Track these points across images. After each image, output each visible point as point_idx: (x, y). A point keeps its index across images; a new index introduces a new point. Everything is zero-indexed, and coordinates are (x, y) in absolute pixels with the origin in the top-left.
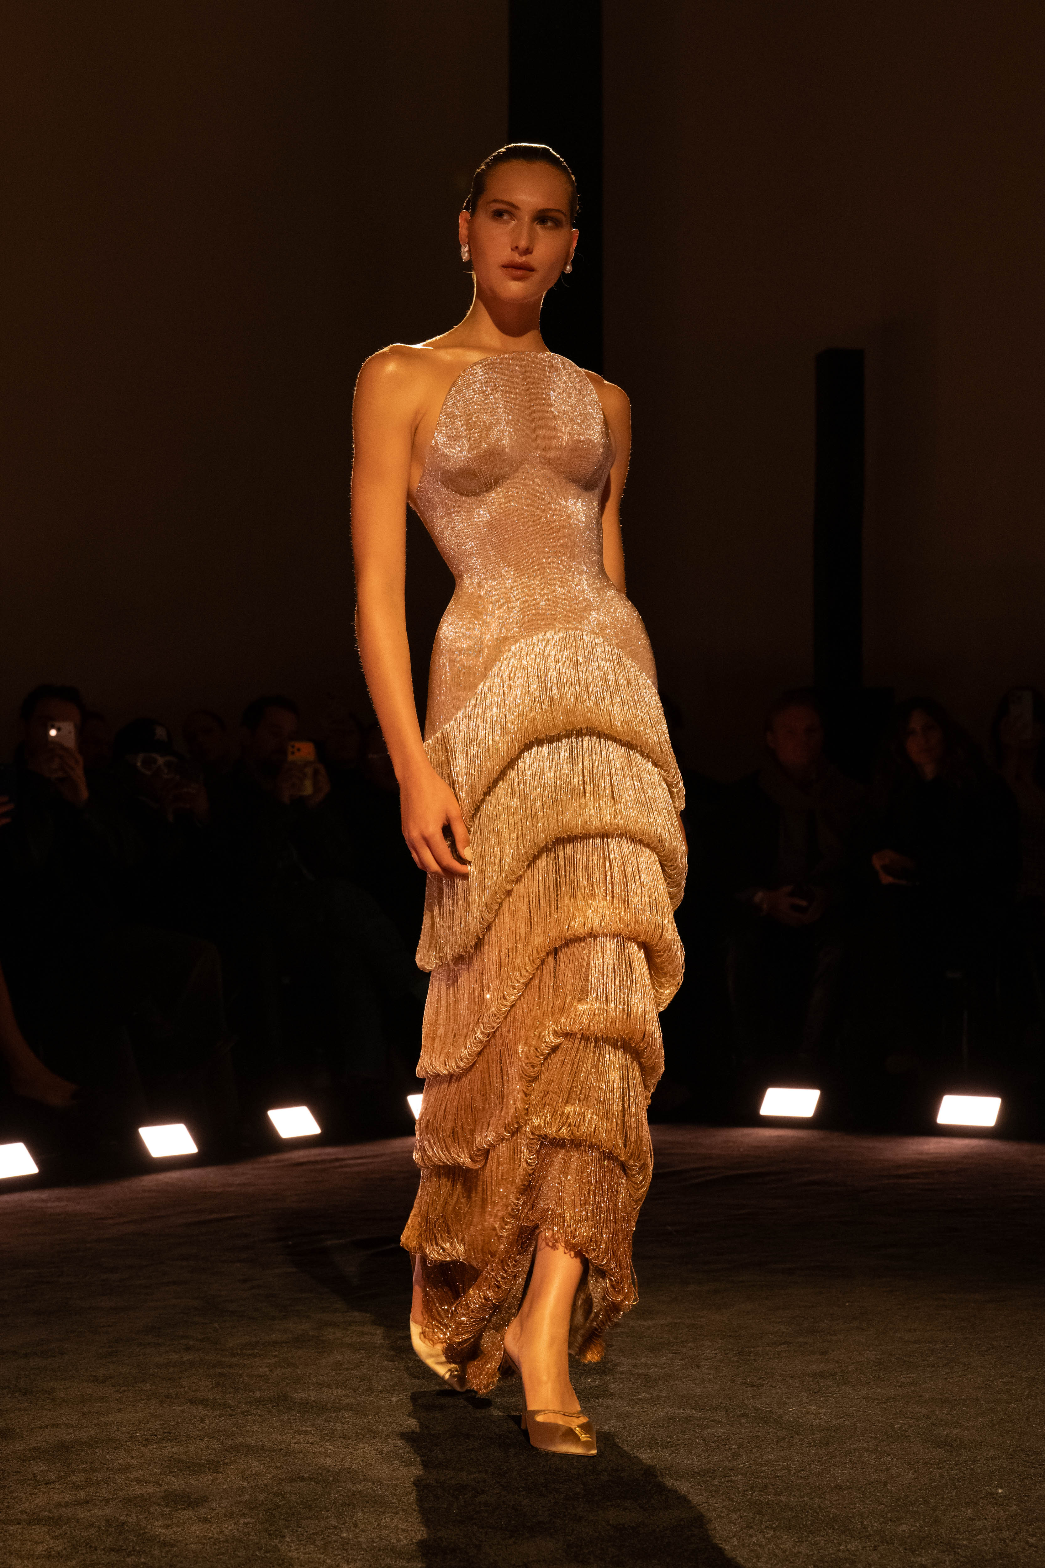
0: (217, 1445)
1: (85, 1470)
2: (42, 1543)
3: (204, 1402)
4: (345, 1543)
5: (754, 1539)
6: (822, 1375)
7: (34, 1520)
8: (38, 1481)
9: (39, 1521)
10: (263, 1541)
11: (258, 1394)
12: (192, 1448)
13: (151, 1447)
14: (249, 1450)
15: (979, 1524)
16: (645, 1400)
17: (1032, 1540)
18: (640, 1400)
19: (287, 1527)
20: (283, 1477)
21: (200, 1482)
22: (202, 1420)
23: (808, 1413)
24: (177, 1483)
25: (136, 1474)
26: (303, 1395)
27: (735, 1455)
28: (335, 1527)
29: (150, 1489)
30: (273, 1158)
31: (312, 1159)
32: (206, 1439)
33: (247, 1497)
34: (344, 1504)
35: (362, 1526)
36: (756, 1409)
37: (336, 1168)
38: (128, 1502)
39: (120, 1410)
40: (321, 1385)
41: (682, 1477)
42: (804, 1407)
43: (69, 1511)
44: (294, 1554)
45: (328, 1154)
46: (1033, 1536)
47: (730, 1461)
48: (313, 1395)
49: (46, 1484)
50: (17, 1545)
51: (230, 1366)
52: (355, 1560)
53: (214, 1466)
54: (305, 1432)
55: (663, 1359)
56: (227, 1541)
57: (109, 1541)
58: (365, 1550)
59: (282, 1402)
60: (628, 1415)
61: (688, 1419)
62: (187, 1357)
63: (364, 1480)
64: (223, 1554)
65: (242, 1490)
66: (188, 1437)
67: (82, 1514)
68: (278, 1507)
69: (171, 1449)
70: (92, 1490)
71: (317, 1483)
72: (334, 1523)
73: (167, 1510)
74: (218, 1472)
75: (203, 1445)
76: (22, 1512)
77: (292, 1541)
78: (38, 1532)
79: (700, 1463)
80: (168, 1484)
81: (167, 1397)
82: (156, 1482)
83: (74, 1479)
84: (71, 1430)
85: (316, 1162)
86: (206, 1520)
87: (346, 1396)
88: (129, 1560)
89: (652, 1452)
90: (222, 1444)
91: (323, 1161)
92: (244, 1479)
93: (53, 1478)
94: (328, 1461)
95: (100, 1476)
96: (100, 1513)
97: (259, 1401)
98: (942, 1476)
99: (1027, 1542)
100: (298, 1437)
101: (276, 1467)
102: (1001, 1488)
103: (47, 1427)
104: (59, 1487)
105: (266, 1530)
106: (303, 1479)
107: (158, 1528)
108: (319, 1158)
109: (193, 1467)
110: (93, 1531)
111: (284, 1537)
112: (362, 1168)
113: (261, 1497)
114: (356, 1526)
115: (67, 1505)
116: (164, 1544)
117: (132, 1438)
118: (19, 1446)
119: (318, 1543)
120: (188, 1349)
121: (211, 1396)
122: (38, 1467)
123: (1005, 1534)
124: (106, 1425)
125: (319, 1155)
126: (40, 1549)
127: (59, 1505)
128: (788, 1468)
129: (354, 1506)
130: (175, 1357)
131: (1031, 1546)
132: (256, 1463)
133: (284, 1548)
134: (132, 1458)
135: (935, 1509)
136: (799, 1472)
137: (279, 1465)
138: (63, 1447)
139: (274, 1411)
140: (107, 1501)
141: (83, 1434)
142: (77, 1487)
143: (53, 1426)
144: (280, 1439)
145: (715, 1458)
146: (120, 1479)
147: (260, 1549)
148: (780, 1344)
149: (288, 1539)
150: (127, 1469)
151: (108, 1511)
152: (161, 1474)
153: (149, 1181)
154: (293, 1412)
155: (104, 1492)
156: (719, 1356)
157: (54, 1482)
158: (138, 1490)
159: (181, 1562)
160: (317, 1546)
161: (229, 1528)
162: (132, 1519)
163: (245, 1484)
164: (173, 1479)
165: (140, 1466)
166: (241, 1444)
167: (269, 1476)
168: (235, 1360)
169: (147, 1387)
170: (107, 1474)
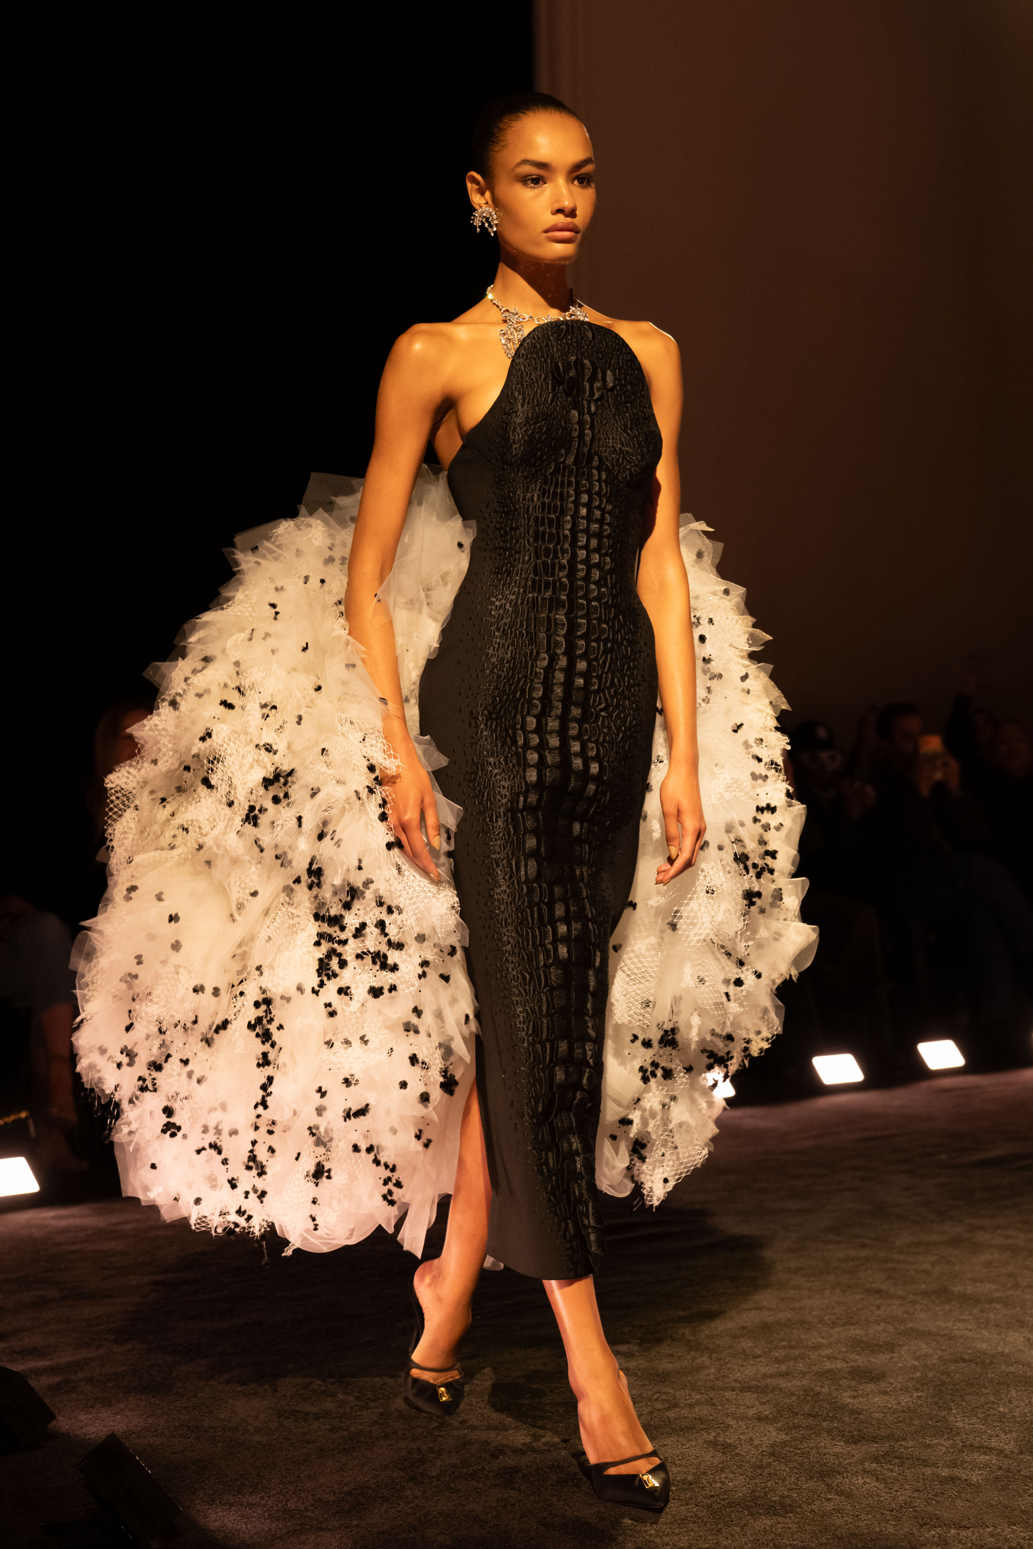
0: (891, 1329)
1: (784, 1347)
2: (753, 1407)
3: (879, 1292)
4: (1002, 1416)
7: (746, 1388)
8: (748, 1355)
9: (750, 1389)
10: (934, 1412)
11: (923, 1287)
12: (871, 1331)
13: (837, 1329)
14: (919, 1334)
19: (953, 1401)
20: (947, 1358)
21: (880, 1360)
22: (878, 1307)
24: (860, 1360)
25: (827, 1352)
26: (960, 1289)
28: (993, 1403)
29: (839, 1365)
30: (925, 1085)
32: (882, 1324)
33: (919, 1374)
34: (999, 1383)
35: (1015, 1403)
38: (822, 1375)
39: (810, 1297)
40: (975, 1280)
43: (770, 1381)
44: (960, 1424)
48: (969, 1289)
49: (754, 1358)
50: (733, 1408)
51: (899, 1262)
52: (1011, 1432)
53: (890, 1347)
54: (964, 1320)
56: (904, 1411)
57: (807, 1408)
58: (1019, 1423)
59: (943, 1294)
62: (864, 1253)
63: (1016, 1363)
64: (901, 1422)
65: (915, 1368)
66: (867, 1321)
67: (783, 1383)
68: (945, 1383)
69: (855, 1331)
70: (792, 1364)
71: (977, 1364)
72: (992, 1399)
73: (853, 1383)
74: (894, 1353)
75: (880, 1328)
76: (736, 1381)
77: (958, 1413)
78: (749, 1398)
80: (853, 1361)
81: (848, 1287)
82: (844, 1360)
83: (776, 1354)
84: (771, 1313)
86: (885, 1393)
87: (997, 1290)
88: (824, 1424)
90: (896, 1328)
92: (916, 1358)
93: (759, 1352)
94: (984, 1346)
95: (797, 1352)
96: (798, 1384)
97: (924, 1293)
100: (959, 1324)
101: (942, 1350)
103: (751, 1309)
104: (764, 1360)
105: (936, 1403)
106: (964, 1361)
107: (846, 1398)
109: (873, 1347)
110: (794, 1398)
111: (951, 1409)
113: (931, 1375)
114: (1010, 1402)
115: (772, 1376)
116: (853, 1412)
117: (821, 1321)
119: (980, 1416)
120: (863, 1246)
121: (884, 1287)
122: (746, 1344)
124: (800, 1309)
126: (752, 1412)
127: (765, 1376)
129: (1008, 1385)
130: (852, 1253)
132: (924, 1346)
133: (951, 1418)
134: (823, 1338)
137: (944, 1348)
138: (765, 1327)
139: (938, 1301)
140: (804, 1374)
141: (782, 1316)
142: (778, 1361)
143: (756, 1309)
144: (943, 1325)
146: (814, 1356)
147: (931, 1419)
149: (954, 1411)
150: (818, 1347)
151: (805, 1382)
152: (847, 1352)
153: (823, 1102)
154: (953, 1303)
155: (801, 1366)
157: (760, 1356)
158: (828, 1365)
159: (867, 1428)
160: (979, 1418)
161: (905, 1400)
162: (825, 1390)
163: (917, 1363)
164: (857, 1357)
165: (830, 1345)
166: (912, 1329)
167: (936, 1357)
168: (902, 1257)
169: (832, 1277)
170: (803, 1351)
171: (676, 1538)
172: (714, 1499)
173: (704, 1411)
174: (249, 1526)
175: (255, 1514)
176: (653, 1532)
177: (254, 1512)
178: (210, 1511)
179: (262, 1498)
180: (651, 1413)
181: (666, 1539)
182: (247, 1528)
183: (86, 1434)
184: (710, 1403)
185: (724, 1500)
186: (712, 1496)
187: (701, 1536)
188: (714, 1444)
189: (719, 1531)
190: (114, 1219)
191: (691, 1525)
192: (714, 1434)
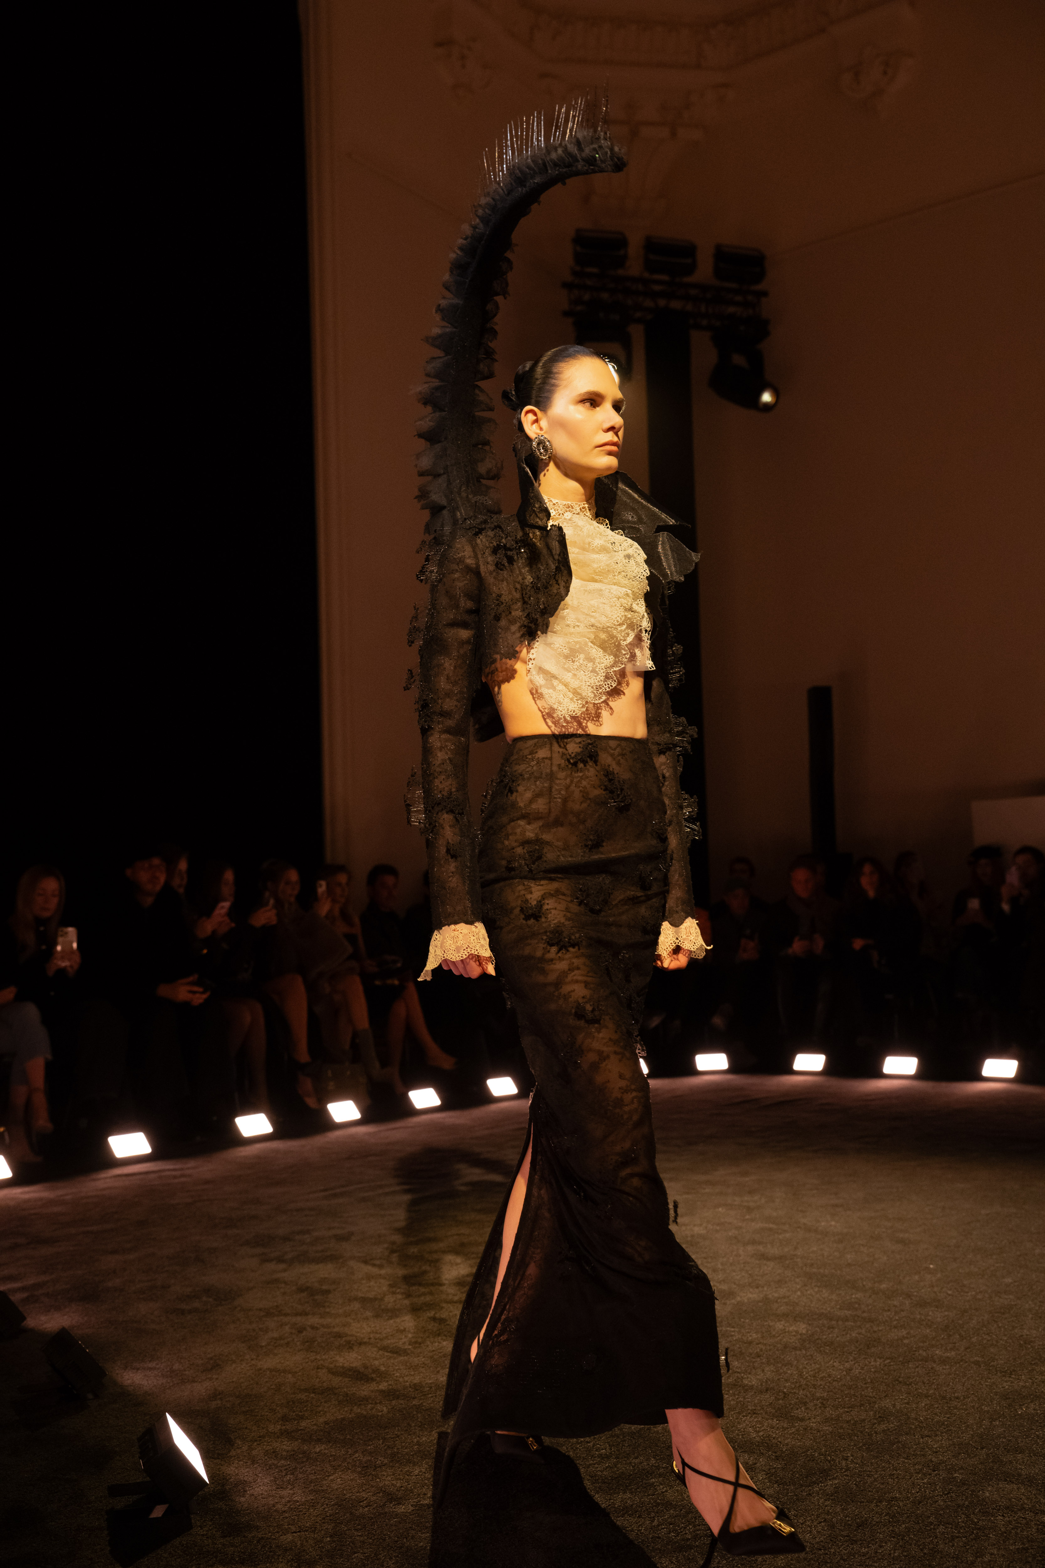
5: (809, 1292)
6: (836, 1206)
15: (922, 1284)
16: (748, 1219)
17: (950, 1292)
18: (746, 1219)
23: (831, 1225)
27: (796, 1248)
36: (805, 1224)
42: (829, 1223)
46: (950, 1290)
47: (794, 1251)
55: (756, 1198)
60: (741, 1227)
61: (770, 1230)
79: (778, 1252)
98: (901, 1259)
99: (947, 1294)
102: (932, 1264)
123: (936, 1289)
128: (823, 1255)
131: (949, 1295)
135: (899, 1276)
136: (829, 1257)
145: (786, 1250)
148: (814, 1190)
153: (494, 1107)
156: (784, 1196)
157: (459, 1264)
171: (412, 1378)
172: (434, 1353)
173: (428, 1298)
174: (150, 1382)
175: (153, 1375)
176: (398, 1374)
177: (152, 1373)
178: (125, 1374)
179: (157, 1364)
180: (395, 1301)
181: (406, 1379)
182: (148, 1384)
183: (46, 1329)
184: (431, 1293)
185: (441, 1353)
186: (433, 1351)
187: (427, 1376)
188: (434, 1319)
189: (438, 1372)
190: (60, 1192)
191: (421, 1369)
192: (434, 1313)
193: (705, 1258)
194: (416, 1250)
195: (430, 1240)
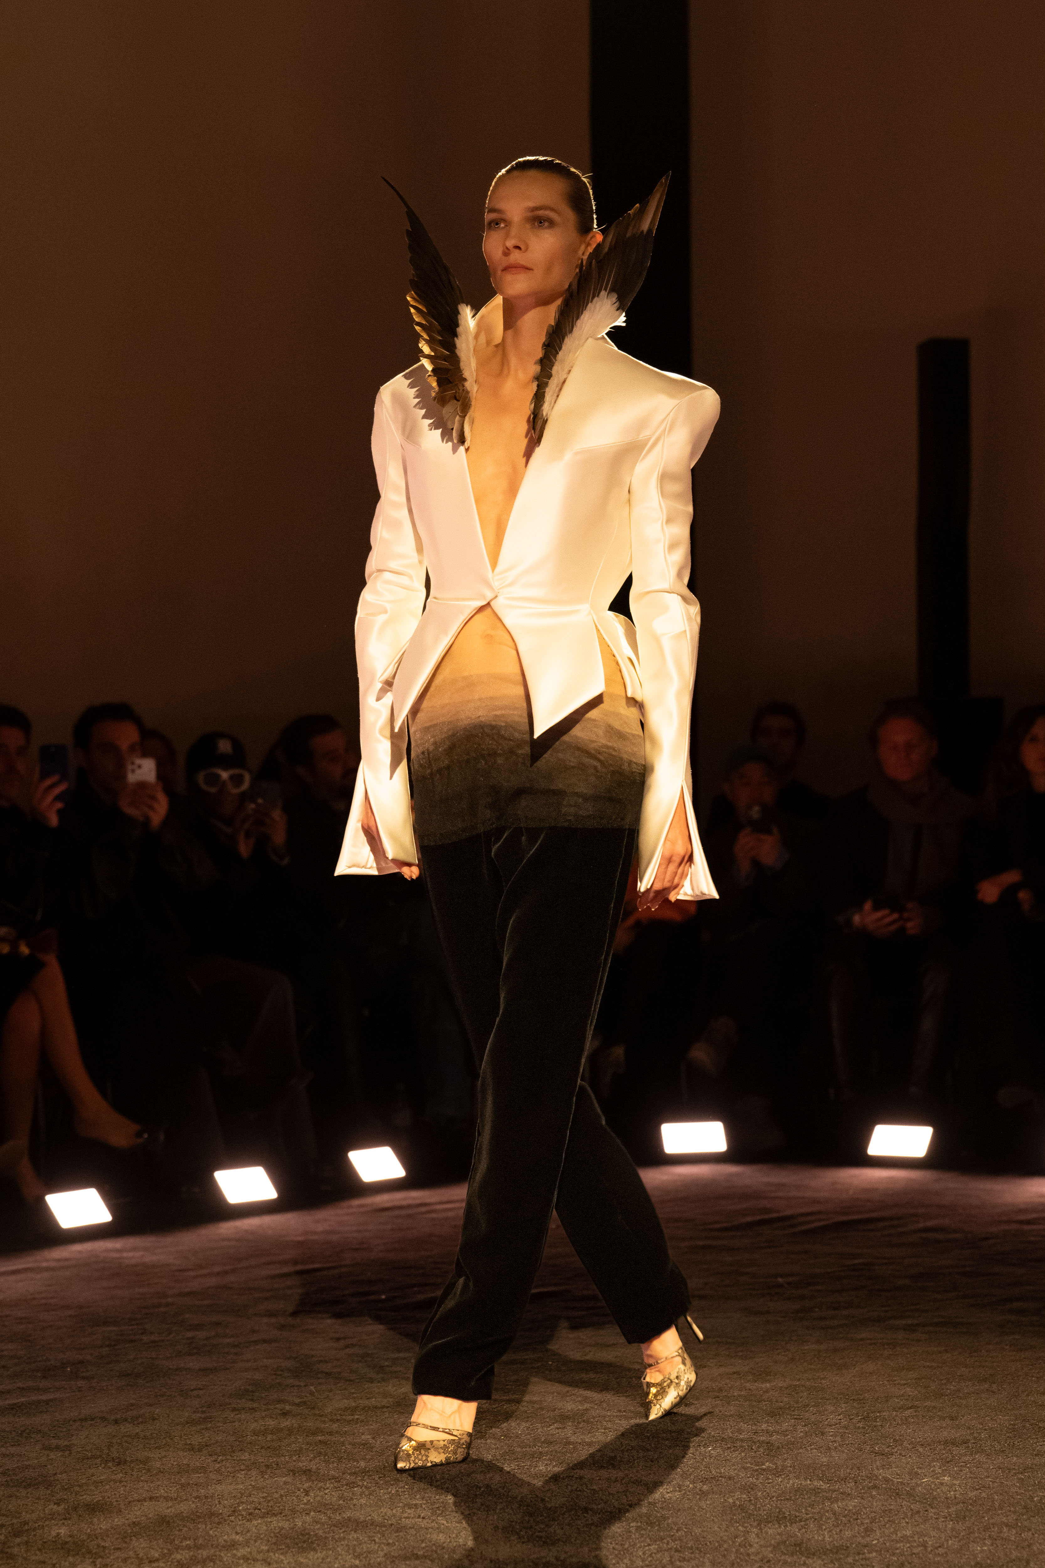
1: (188, 1548)
3: (306, 1472)
6: (954, 1443)
8: (142, 1559)
11: (362, 1464)
12: (298, 1523)
13: (255, 1522)
14: (358, 1525)
16: (768, 1469)
18: (764, 1470)
20: (396, 1555)
22: (307, 1493)
23: (942, 1484)
25: (242, 1552)
27: (868, 1531)
30: (356, 1202)
31: (398, 1204)
32: (312, 1513)
36: (886, 1480)
37: (423, 1213)
39: (219, 1482)
41: (814, 1554)
42: (937, 1478)
45: (414, 1198)
47: (863, 1537)
49: (150, 1562)
51: (331, 1433)
53: (324, 1542)
54: (416, 1505)
55: (785, 1426)
60: (753, 1487)
61: (816, 1491)
62: (286, 1423)
66: (293, 1511)
69: (277, 1523)
71: (432, 1561)
75: (309, 1519)
79: (831, 1539)
80: (277, 1562)
81: (267, 1467)
83: (179, 1557)
84: (170, 1504)
85: (401, 1208)
89: (780, 1527)
90: (329, 1518)
91: (409, 1206)
92: (356, 1557)
93: (157, 1555)
94: (442, 1538)
95: (205, 1553)
97: (364, 1472)
100: (409, 1511)
101: (388, 1544)
103: (145, 1500)
106: (417, 1557)
108: (405, 1203)
112: (451, 1214)
117: (234, 1512)
118: (118, 1521)
120: (285, 1414)
121: (313, 1466)
122: (140, 1545)
124: (206, 1497)
125: (405, 1199)
128: (924, 1545)
130: (271, 1423)
132: (366, 1540)
134: (237, 1533)
136: (937, 1548)
137: (391, 1541)
138: (164, 1523)
139: (382, 1482)
141: (184, 1508)
143: (151, 1498)
144: (389, 1512)
145: (848, 1533)
148: (908, 1408)
150: (233, 1545)
152: (268, 1551)
153: (227, 1228)
154: (401, 1484)
156: (844, 1422)
157: (157, 1560)
163: (357, 1562)
164: (282, 1557)
165: (247, 1543)
166: (349, 1519)
167: (381, 1554)
168: (335, 1426)
169: (246, 1456)
170: (212, 1551)
193: (677, 1551)
194: (63, 1531)
195: (93, 1508)
